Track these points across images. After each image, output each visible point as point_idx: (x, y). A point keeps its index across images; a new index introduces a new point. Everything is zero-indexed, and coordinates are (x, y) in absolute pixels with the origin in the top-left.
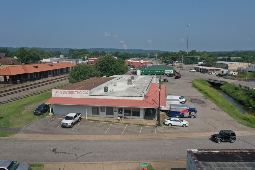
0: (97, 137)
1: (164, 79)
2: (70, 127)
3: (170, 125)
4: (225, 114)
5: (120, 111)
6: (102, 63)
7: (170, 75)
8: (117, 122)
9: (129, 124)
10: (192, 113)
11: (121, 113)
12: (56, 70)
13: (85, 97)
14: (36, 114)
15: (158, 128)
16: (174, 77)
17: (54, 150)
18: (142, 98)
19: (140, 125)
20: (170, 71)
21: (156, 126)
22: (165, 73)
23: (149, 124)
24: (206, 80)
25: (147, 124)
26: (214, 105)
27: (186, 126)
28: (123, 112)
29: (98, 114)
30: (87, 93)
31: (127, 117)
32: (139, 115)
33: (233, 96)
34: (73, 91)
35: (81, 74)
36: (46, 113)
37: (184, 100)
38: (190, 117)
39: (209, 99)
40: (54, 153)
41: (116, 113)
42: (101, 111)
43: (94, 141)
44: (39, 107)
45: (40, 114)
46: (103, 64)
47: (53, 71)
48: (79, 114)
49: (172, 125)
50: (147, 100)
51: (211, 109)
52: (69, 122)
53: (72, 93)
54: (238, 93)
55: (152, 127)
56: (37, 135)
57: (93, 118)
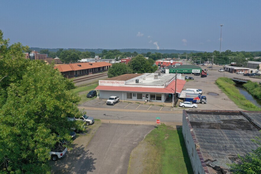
0: (131, 110)
1: (190, 77)
2: (112, 105)
3: (183, 107)
4: (232, 103)
5: (147, 96)
6: (134, 62)
7: (197, 74)
8: (144, 104)
9: (153, 105)
10: (202, 99)
11: (147, 98)
12: (95, 68)
13: (122, 86)
14: (88, 97)
15: (174, 108)
16: (200, 76)
17: (104, 115)
18: (163, 87)
19: (161, 106)
20: (197, 70)
21: (173, 107)
22: (193, 72)
23: (168, 105)
24: (231, 79)
25: (166, 105)
26: (226, 97)
27: (195, 108)
28: (149, 96)
29: (131, 98)
30: (124, 83)
31: (152, 100)
32: (161, 100)
33: (251, 92)
34: (113, 81)
35: (118, 70)
36: (95, 97)
37: (201, 92)
38: (201, 103)
39: (224, 93)
40: (105, 116)
41: (144, 97)
42: (134, 96)
43: (129, 112)
44: (90, 93)
45: (91, 97)
46: (135, 64)
47: (93, 69)
48: (118, 97)
49: (185, 107)
50: (167, 88)
51: (222, 99)
52: (112, 101)
53: (113, 83)
54: (255, 89)
55: (169, 107)
56: (92, 108)
57: (128, 101)
